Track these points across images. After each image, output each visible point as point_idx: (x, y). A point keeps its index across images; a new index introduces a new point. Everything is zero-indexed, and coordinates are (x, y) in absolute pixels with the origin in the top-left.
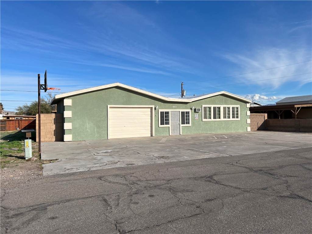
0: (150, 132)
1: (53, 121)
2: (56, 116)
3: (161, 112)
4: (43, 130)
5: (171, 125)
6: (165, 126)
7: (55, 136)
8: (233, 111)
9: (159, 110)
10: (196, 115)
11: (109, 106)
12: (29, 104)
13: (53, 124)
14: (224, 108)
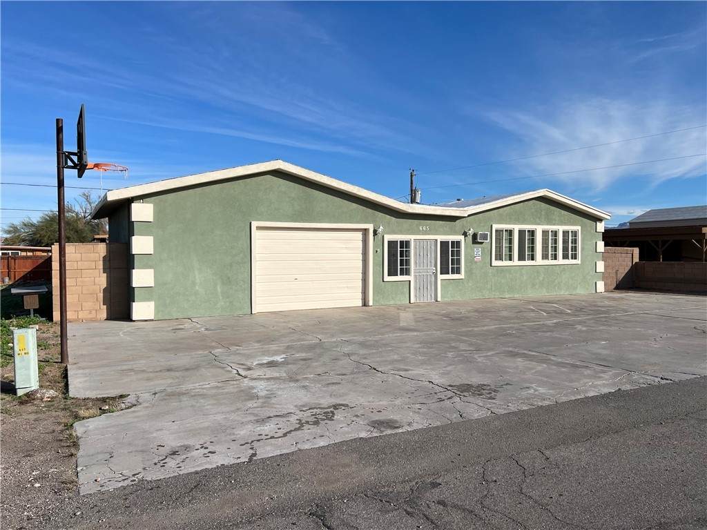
0: (360, 295)
1: (101, 263)
2: (109, 251)
3: (389, 241)
4: (74, 288)
5: (415, 276)
6: (399, 278)
7: (105, 306)
8: (565, 242)
9: (385, 236)
10: (478, 250)
11: (255, 224)
12: (36, 218)
13: (102, 271)
14: (545, 233)
